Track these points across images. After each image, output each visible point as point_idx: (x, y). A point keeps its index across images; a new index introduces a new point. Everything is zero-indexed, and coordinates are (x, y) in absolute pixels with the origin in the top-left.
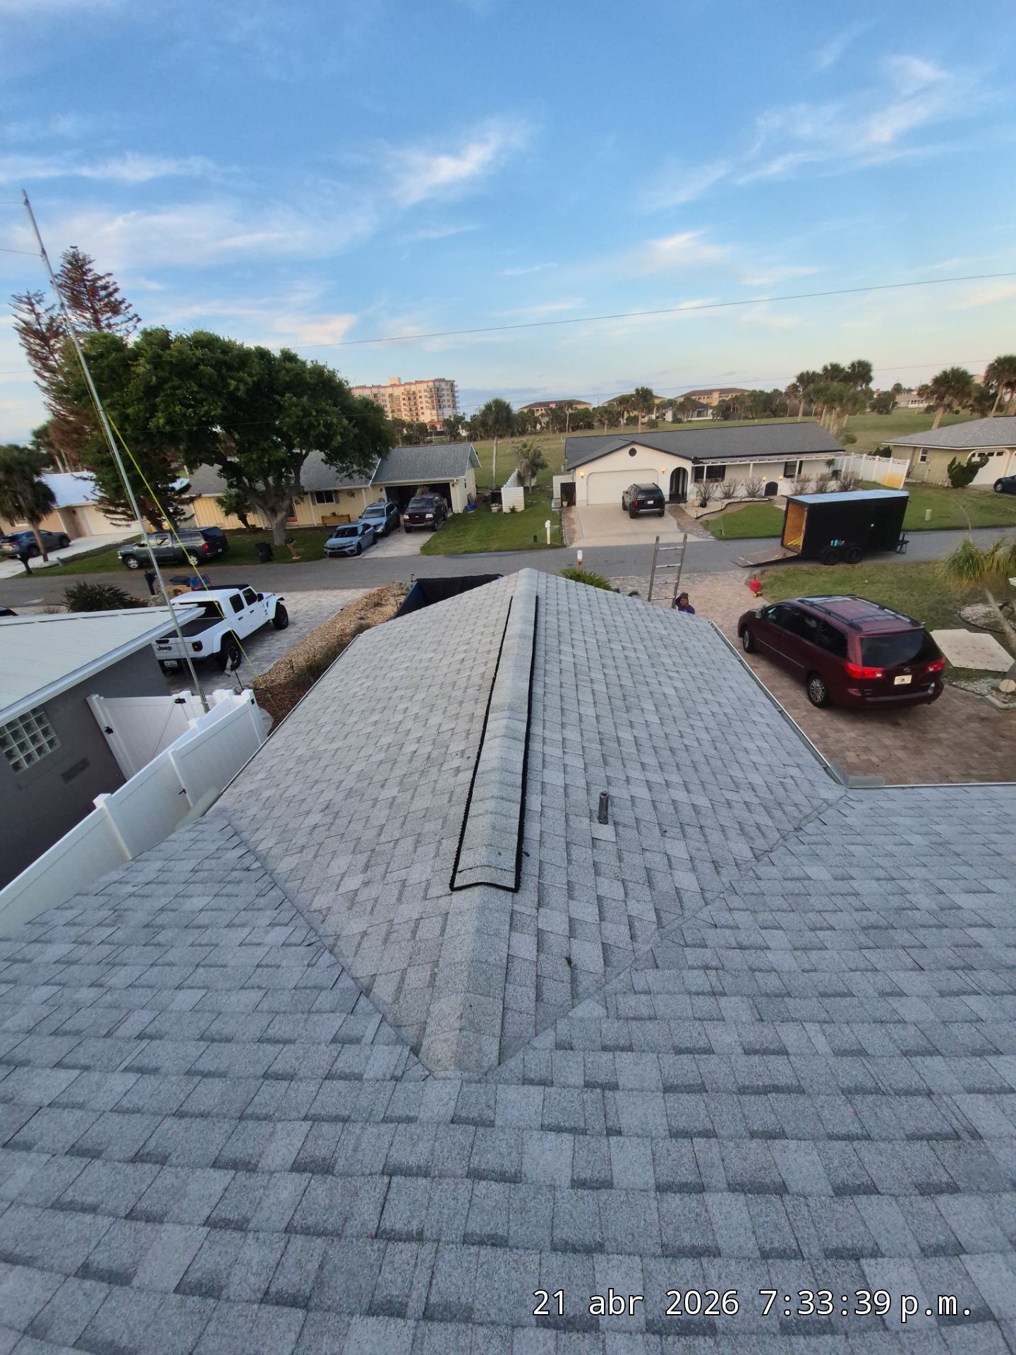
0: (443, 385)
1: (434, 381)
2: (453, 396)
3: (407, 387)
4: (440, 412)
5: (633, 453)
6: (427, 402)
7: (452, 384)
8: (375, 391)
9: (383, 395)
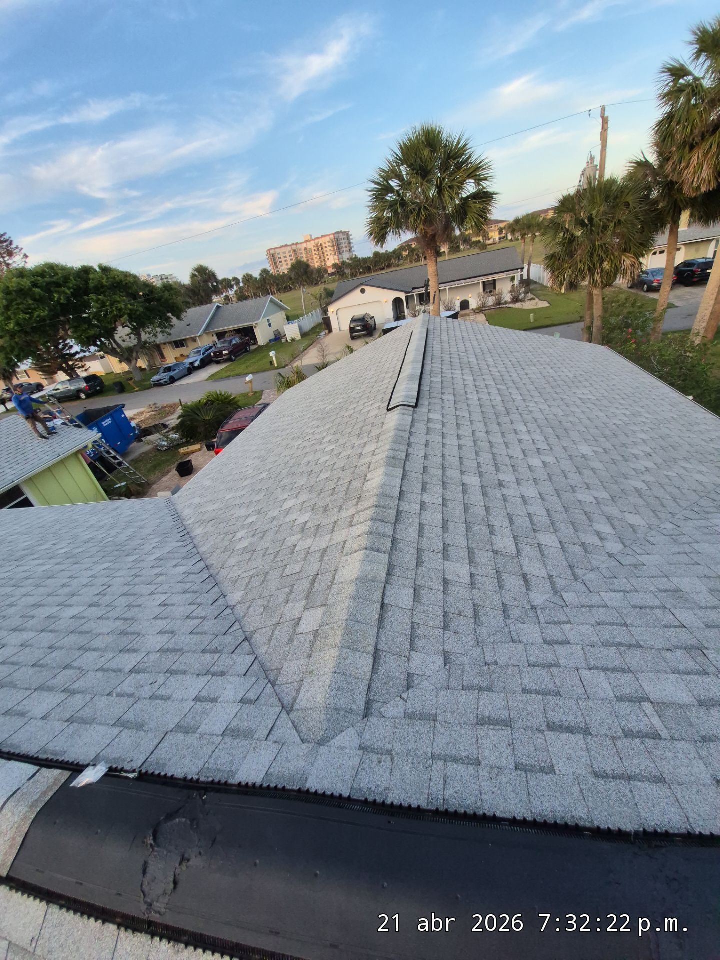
0: (341, 236)
1: (334, 234)
2: (349, 243)
3: (316, 241)
4: (340, 256)
5: (363, 291)
6: (331, 250)
7: (347, 234)
8: (294, 247)
9: (300, 250)
